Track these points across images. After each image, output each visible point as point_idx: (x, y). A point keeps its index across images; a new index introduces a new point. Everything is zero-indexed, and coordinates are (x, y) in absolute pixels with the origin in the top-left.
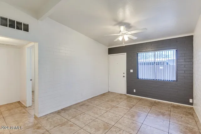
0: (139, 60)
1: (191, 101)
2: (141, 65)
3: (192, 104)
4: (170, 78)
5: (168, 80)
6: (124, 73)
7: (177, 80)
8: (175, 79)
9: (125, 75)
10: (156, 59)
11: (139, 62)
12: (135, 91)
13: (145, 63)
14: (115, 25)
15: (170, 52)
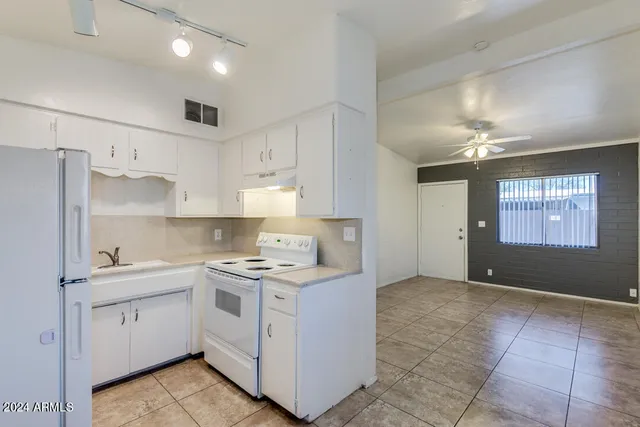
0: (501, 196)
1: (633, 293)
2: (507, 209)
3: (635, 300)
4: (581, 240)
5: (578, 245)
6: (461, 230)
7: (599, 247)
8: (594, 243)
9: (465, 234)
10: (547, 193)
11: (501, 201)
12: (490, 273)
13: (517, 204)
14: (457, 125)
15: (581, 178)
